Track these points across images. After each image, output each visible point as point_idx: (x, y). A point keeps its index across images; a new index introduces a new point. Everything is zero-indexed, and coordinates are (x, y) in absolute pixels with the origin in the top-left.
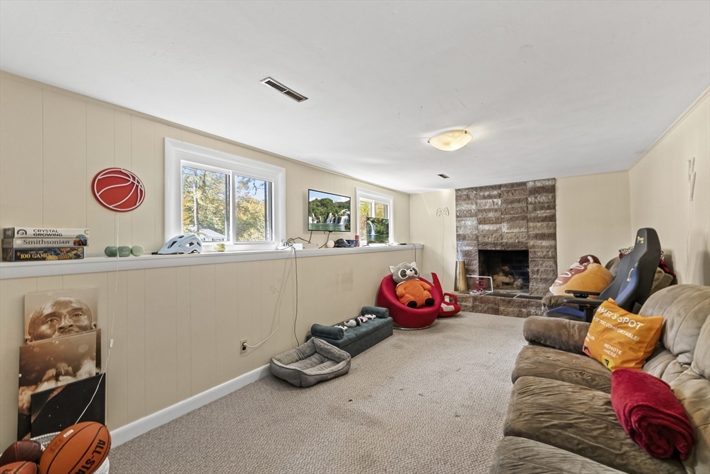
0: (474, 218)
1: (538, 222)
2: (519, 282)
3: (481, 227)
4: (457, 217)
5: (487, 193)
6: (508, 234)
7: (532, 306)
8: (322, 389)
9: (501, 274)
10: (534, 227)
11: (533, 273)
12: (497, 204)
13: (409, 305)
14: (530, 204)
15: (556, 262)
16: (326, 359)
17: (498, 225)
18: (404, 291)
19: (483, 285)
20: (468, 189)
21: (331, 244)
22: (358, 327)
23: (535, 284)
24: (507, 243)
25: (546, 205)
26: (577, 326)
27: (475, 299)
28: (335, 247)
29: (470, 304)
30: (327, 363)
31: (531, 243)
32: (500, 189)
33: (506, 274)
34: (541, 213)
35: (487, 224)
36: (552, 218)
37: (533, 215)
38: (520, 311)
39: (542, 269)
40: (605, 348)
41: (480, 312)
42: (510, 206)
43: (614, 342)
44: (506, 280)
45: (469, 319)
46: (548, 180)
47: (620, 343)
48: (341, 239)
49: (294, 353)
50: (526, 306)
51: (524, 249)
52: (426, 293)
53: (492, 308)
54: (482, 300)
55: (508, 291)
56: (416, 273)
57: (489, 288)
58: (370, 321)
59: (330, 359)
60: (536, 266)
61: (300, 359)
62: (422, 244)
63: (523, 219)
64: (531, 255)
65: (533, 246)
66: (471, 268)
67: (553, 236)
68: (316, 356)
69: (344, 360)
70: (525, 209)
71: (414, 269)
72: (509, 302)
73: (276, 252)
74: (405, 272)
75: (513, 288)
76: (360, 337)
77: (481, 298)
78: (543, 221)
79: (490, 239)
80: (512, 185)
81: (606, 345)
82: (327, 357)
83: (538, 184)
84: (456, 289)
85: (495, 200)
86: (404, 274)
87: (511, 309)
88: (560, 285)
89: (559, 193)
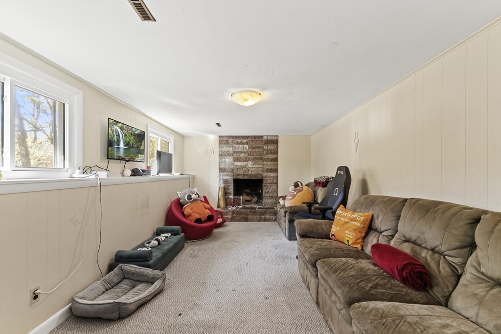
0: (231, 157)
1: (269, 161)
2: (255, 199)
3: (236, 163)
4: (220, 155)
5: (239, 141)
6: (252, 168)
7: (267, 213)
8: (145, 312)
9: (245, 195)
10: (266, 165)
11: (265, 193)
12: (246, 148)
13: (195, 222)
14: (265, 150)
15: (277, 186)
16: (138, 283)
17: (246, 163)
18: (191, 211)
19: (236, 203)
20: (227, 136)
21: (128, 172)
22: (159, 246)
23: (266, 200)
24: (251, 174)
25: (273, 151)
26: (323, 223)
27: (233, 212)
28: (131, 175)
29: (229, 216)
30: (140, 287)
31: (265, 174)
32: (248, 138)
33: (248, 195)
34: (270, 156)
35: (239, 161)
36: (276, 160)
37: (266, 157)
38: (261, 217)
39: (270, 191)
40: (346, 233)
41: (237, 221)
42: (253, 150)
43: (350, 229)
44: (248, 198)
45: (232, 227)
46: (274, 136)
47: (354, 229)
48: (137, 169)
49: (99, 286)
50: (263, 214)
51: (261, 178)
52: (207, 211)
53: (244, 218)
54: (238, 213)
55: (250, 205)
56: (199, 197)
57: (239, 204)
58: (167, 239)
59: (141, 282)
60: (267, 188)
61: (107, 290)
62: (193, 174)
63: (261, 159)
64: (264, 182)
65: (266, 177)
66: (229, 191)
67: (276, 170)
68: (126, 282)
69: (158, 279)
70: (262, 153)
71: (196, 193)
72: (254, 212)
73: (72, 180)
74: (191, 196)
75: (252, 204)
76: (165, 255)
77: (237, 211)
78: (271, 161)
79: (241, 172)
80: (255, 137)
81: (346, 232)
82: (137, 280)
83: (270, 138)
84: (219, 207)
85: (245, 146)
86: (189, 197)
87: (255, 217)
88: (291, 199)
89: (280, 145)
